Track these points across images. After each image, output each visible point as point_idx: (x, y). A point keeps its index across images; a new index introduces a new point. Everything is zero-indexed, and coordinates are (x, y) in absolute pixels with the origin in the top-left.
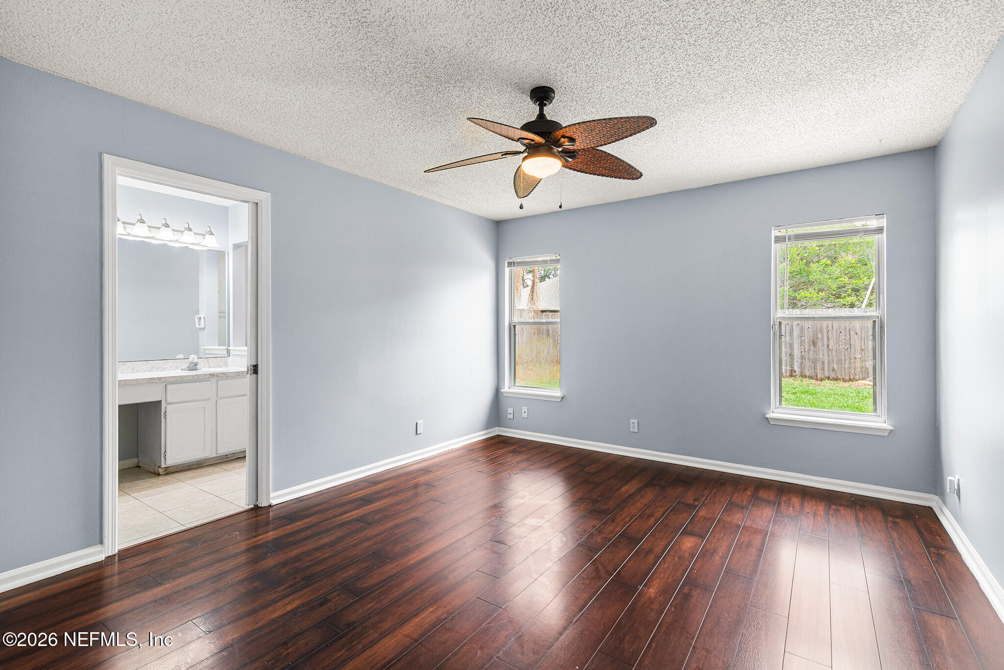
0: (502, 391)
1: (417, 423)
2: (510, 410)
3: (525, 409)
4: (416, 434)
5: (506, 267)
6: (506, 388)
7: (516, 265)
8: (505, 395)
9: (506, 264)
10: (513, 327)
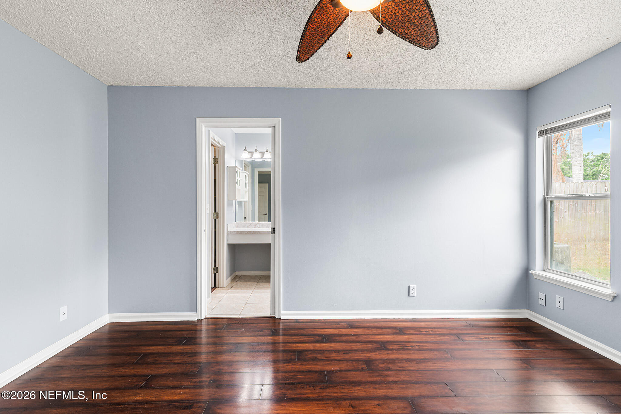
0: (530, 272)
1: (409, 287)
2: (542, 295)
3: (559, 298)
4: (409, 295)
5: (537, 136)
6: (537, 270)
7: (549, 132)
8: (535, 277)
9: (538, 133)
10: (547, 204)
